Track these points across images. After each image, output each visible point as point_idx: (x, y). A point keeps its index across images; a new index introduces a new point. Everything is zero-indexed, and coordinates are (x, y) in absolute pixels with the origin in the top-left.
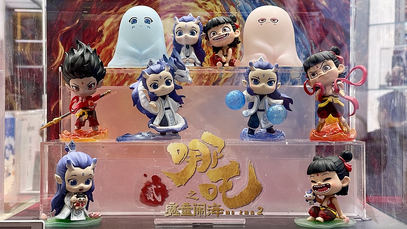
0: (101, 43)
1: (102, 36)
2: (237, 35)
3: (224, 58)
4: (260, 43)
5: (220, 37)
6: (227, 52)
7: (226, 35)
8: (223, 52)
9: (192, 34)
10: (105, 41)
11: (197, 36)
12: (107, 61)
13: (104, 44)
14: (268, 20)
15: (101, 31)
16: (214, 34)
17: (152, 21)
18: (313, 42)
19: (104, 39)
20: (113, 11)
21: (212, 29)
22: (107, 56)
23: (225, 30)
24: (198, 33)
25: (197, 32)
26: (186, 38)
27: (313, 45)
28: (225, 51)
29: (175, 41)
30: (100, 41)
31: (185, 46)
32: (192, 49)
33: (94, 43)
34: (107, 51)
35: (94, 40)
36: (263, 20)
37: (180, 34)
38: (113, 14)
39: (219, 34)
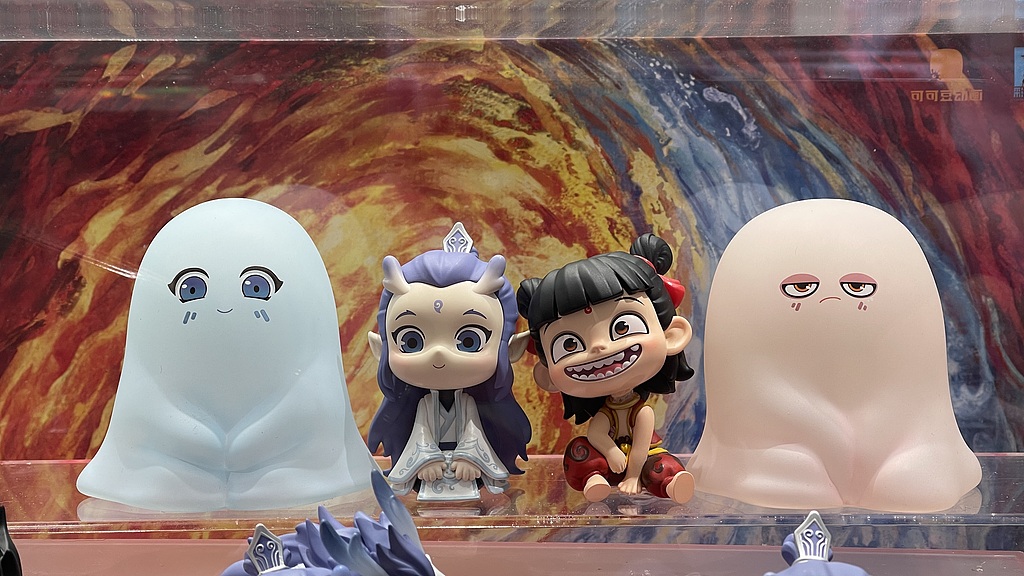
0: (73, 316)
1: (79, 284)
2: (678, 341)
3: (617, 456)
4: (793, 398)
5: (598, 365)
6: (632, 421)
7: (628, 352)
8: (614, 423)
9: (469, 342)
10: (92, 309)
11: (487, 355)
12: (102, 392)
13: (86, 320)
14: (830, 285)
15: (73, 265)
16: (569, 345)
17: (278, 284)
18: (997, 306)
19: (85, 299)
20: (121, 178)
21: (563, 323)
22: (100, 373)
23: (622, 328)
24: (495, 339)
25: (488, 334)
26: (439, 362)
27: (995, 317)
28: (622, 416)
29: (386, 371)
30: (66, 309)
31: (435, 394)
32: (468, 408)
33: (42, 316)
34: (101, 350)
35: (41, 305)
36: (802, 286)
37: (413, 343)
38: (123, 193)
39: (596, 350)
